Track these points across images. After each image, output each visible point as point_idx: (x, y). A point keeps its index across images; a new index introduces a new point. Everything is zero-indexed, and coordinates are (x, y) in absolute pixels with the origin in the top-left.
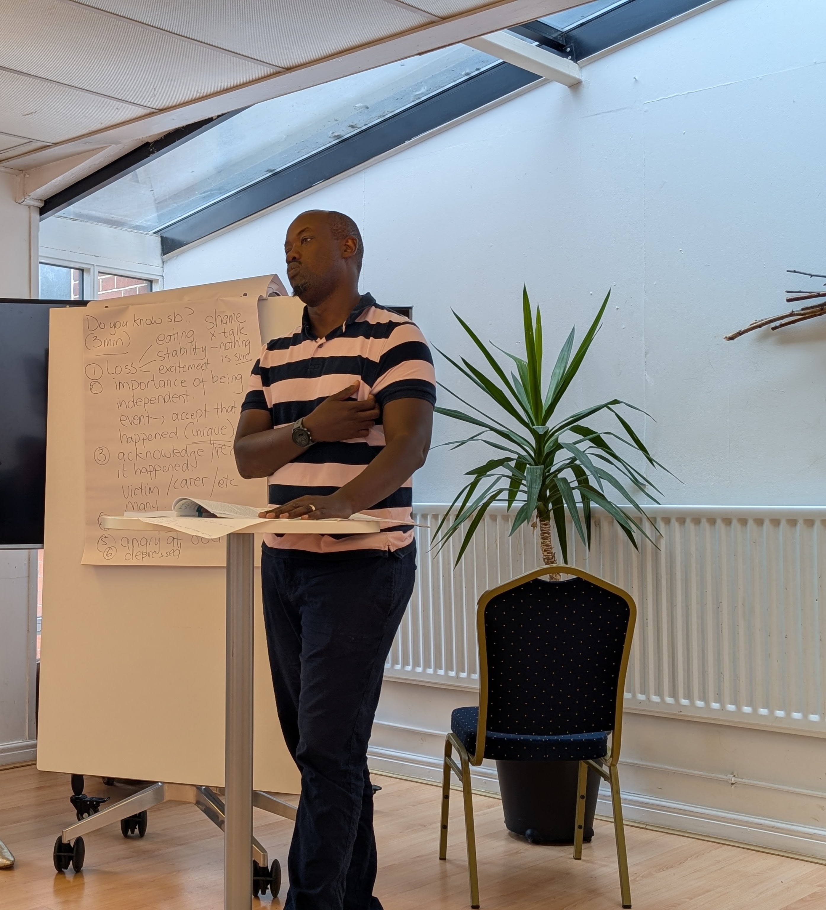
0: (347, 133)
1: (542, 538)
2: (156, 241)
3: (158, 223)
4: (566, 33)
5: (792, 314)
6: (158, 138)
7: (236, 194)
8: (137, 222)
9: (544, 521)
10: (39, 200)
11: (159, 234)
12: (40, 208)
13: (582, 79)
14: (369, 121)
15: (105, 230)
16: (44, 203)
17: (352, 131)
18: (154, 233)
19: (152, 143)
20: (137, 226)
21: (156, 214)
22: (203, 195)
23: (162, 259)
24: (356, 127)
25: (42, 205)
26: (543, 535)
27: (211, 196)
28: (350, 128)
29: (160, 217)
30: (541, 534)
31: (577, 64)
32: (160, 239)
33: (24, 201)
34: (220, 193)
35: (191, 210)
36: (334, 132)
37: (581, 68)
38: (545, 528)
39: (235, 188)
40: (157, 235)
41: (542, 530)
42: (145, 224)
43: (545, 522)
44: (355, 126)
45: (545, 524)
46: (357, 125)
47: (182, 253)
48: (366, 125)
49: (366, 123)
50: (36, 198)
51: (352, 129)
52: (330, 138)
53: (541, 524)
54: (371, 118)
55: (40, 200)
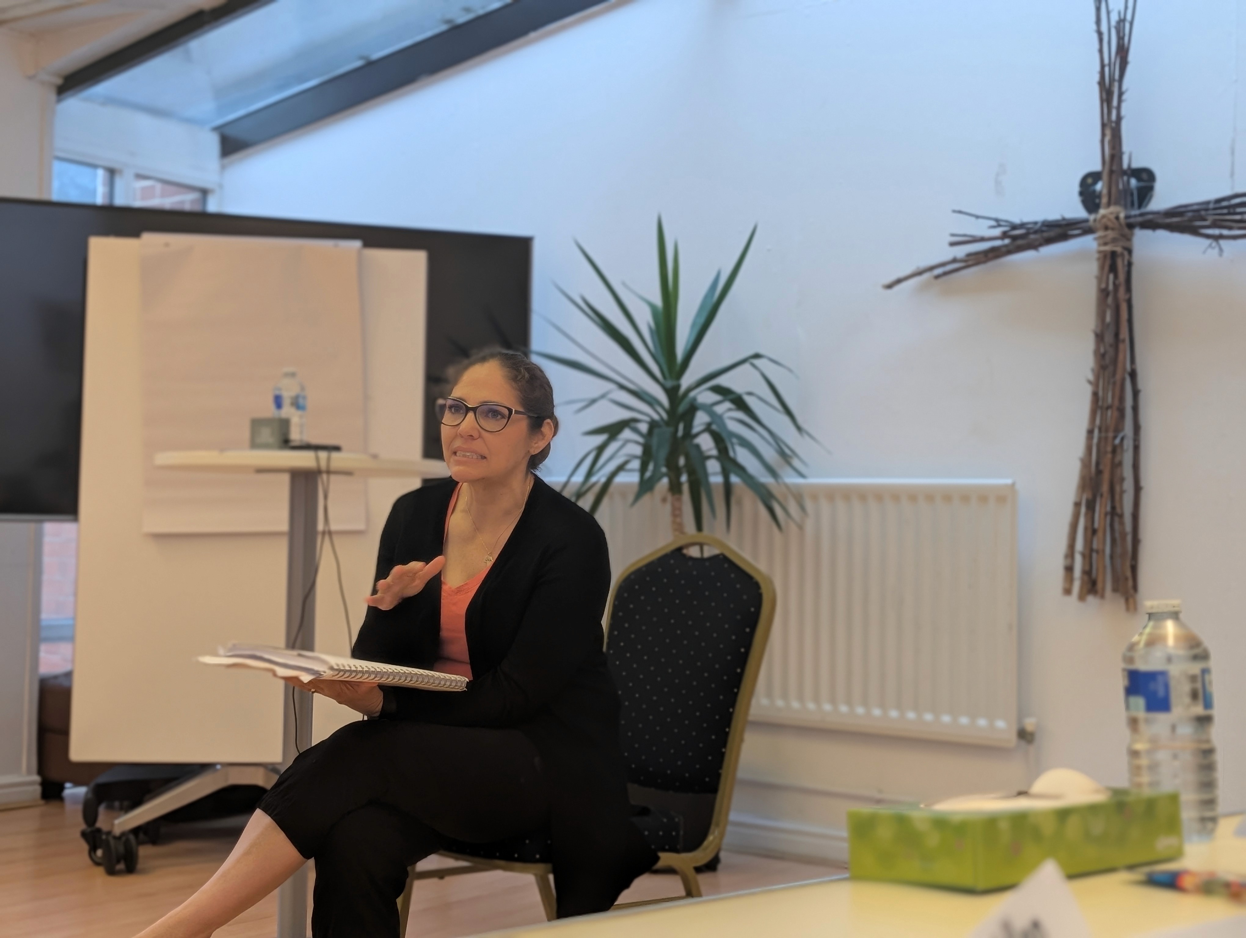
0: (460, 16)
1: (673, 516)
2: (214, 141)
3: (217, 117)
5: (954, 261)
7: (320, 85)
8: (190, 113)
9: (676, 496)
10: (56, 75)
11: (219, 131)
12: (58, 86)
15: (144, 121)
16: (63, 79)
18: (212, 129)
20: (190, 118)
21: (214, 103)
23: (221, 163)
25: (60, 82)
26: (674, 512)
27: (288, 84)
28: (463, 11)
29: (219, 109)
30: (672, 510)
32: (219, 137)
33: (36, 76)
34: (300, 82)
38: (676, 504)
40: (216, 133)
41: (672, 506)
42: (199, 116)
44: (470, 9)
45: (676, 500)
47: (248, 156)
48: (482, 8)
50: (52, 72)
51: (466, 13)
53: (672, 499)
55: (59, 75)
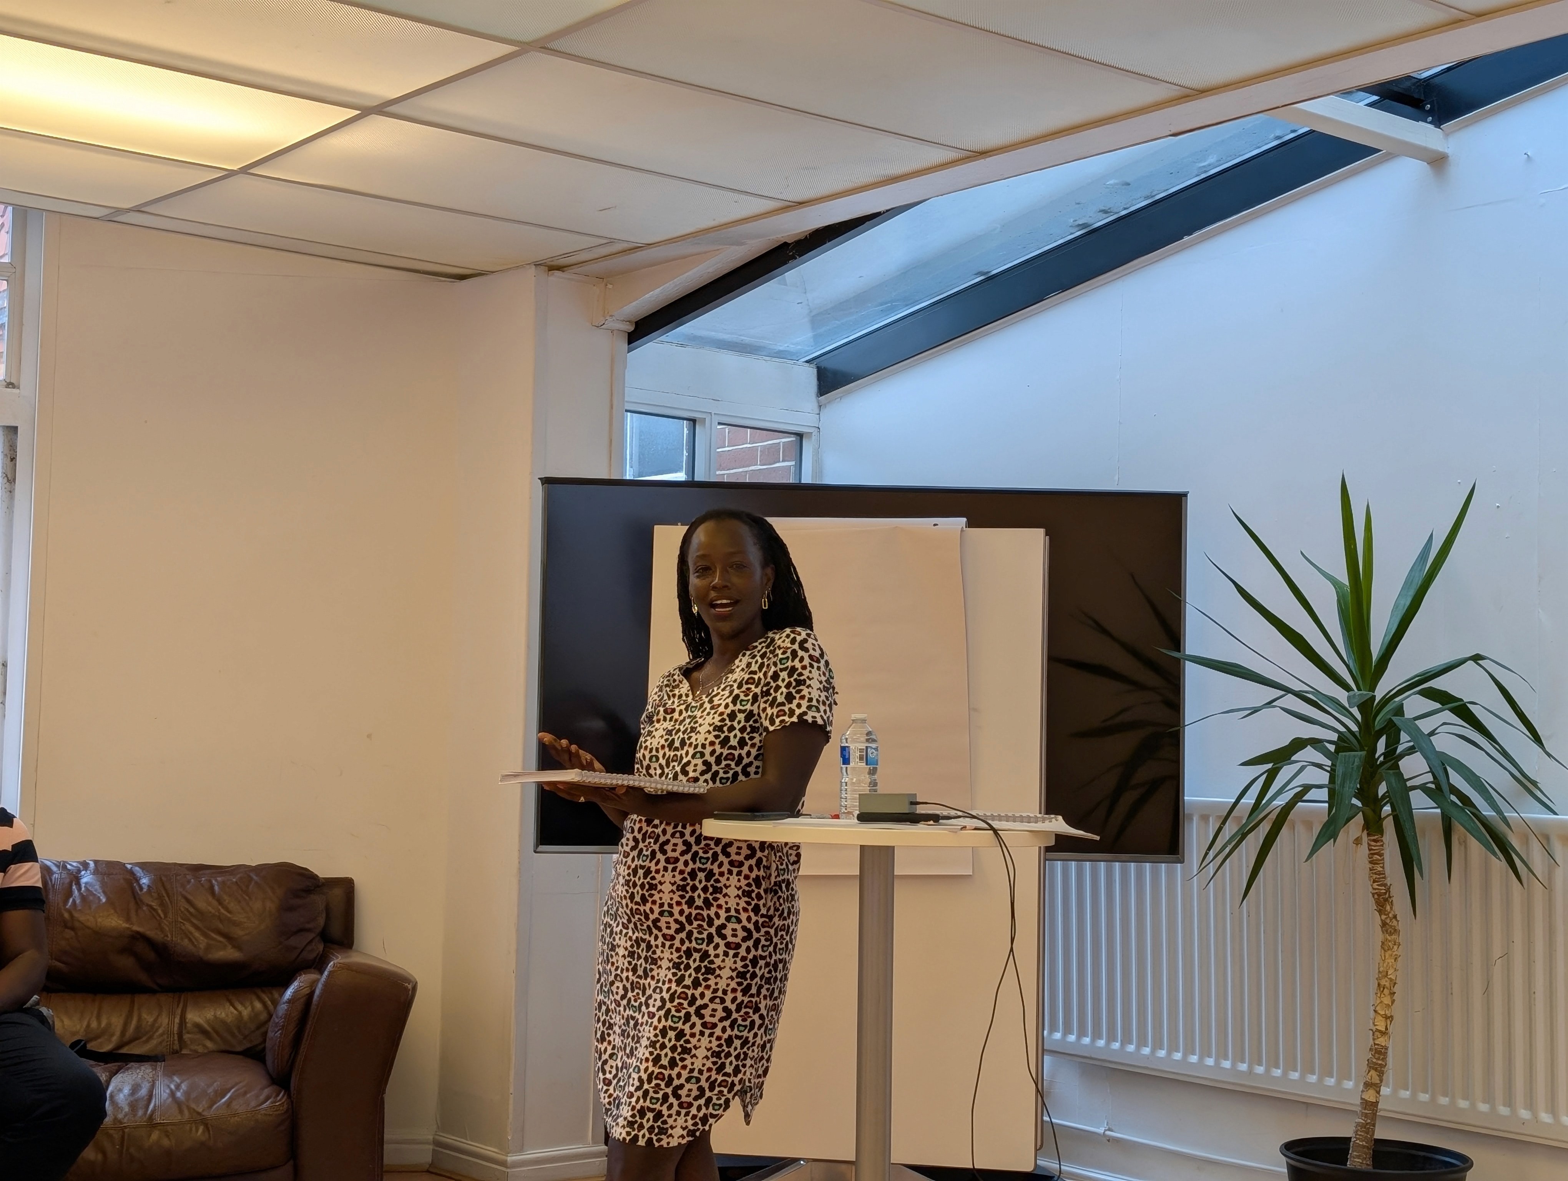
0: (1098, 220)
1: (1370, 862)
2: (811, 373)
3: (813, 348)
4: (1425, 81)
6: (802, 237)
7: (931, 306)
8: (781, 346)
9: (1374, 836)
10: (626, 322)
11: (815, 363)
12: (628, 333)
13: (1448, 151)
14: (1130, 203)
15: (730, 359)
16: (634, 326)
17: (1104, 217)
18: (807, 362)
19: (792, 243)
20: (780, 352)
21: (810, 334)
22: (881, 308)
23: (818, 402)
24: (1111, 212)
25: (631, 328)
26: (1372, 858)
27: (893, 309)
28: (1101, 213)
29: (817, 339)
30: (1369, 855)
31: (1441, 129)
32: (815, 371)
33: (604, 324)
34: (907, 305)
35: (862, 328)
36: (1077, 218)
37: (1447, 135)
38: (1375, 846)
39: (929, 298)
40: (811, 365)
41: (1370, 850)
42: (792, 348)
43: (1376, 837)
44: (1109, 211)
45: (1374, 841)
46: (1112, 209)
47: (849, 392)
48: (1125, 209)
49: (1125, 207)
50: (622, 319)
51: (1105, 215)
52: (1071, 228)
53: (1368, 840)
54: (1132, 200)
55: (629, 321)
